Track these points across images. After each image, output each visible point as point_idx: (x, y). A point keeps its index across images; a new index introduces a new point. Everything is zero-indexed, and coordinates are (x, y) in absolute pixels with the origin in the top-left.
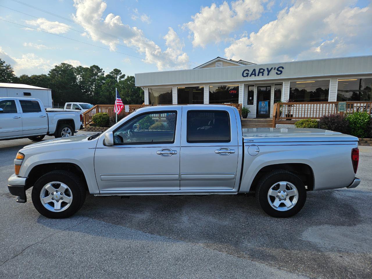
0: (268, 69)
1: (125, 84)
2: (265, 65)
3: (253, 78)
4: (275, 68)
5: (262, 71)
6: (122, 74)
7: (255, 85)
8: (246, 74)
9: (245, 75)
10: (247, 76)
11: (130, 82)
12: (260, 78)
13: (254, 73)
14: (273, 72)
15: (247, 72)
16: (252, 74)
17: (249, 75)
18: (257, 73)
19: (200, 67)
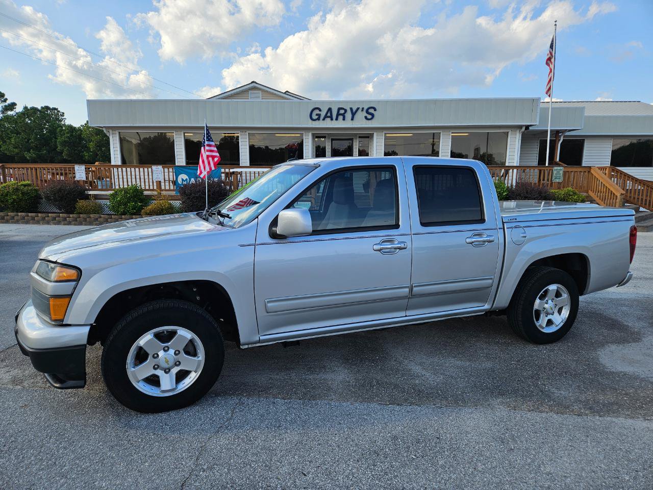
0: (351, 109)
1: (20, 123)
2: (347, 102)
3: (328, 124)
4: (363, 109)
5: (342, 112)
6: (8, 102)
7: (327, 135)
8: (317, 115)
9: (315, 117)
10: (318, 119)
11: (30, 120)
12: (340, 124)
13: (329, 115)
14: (361, 115)
15: (317, 112)
16: (326, 117)
17: (322, 117)
18: (334, 116)
19: (220, 97)
